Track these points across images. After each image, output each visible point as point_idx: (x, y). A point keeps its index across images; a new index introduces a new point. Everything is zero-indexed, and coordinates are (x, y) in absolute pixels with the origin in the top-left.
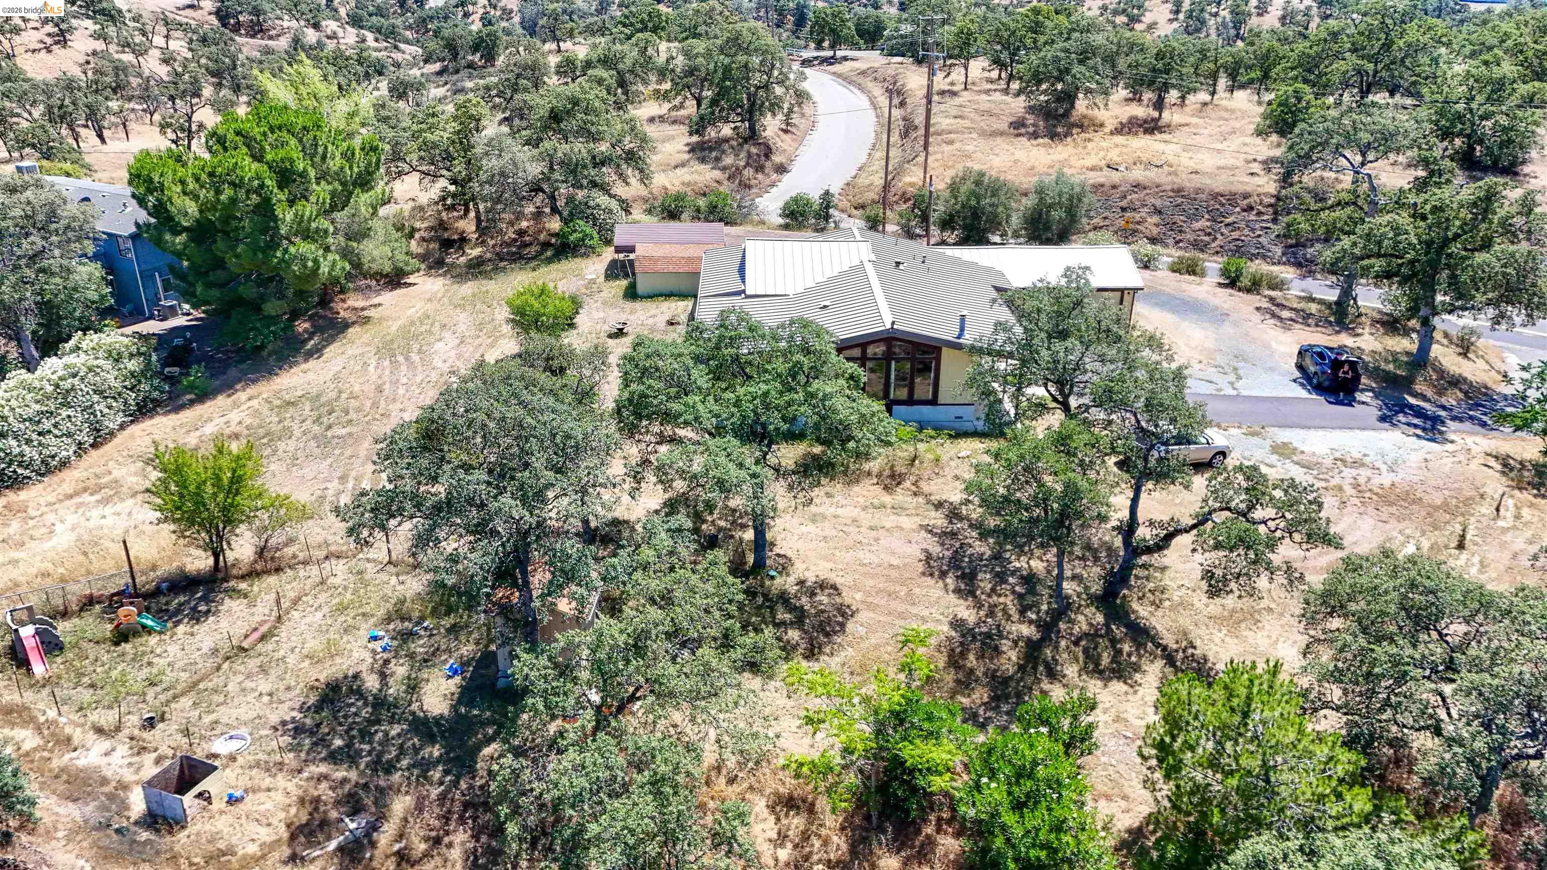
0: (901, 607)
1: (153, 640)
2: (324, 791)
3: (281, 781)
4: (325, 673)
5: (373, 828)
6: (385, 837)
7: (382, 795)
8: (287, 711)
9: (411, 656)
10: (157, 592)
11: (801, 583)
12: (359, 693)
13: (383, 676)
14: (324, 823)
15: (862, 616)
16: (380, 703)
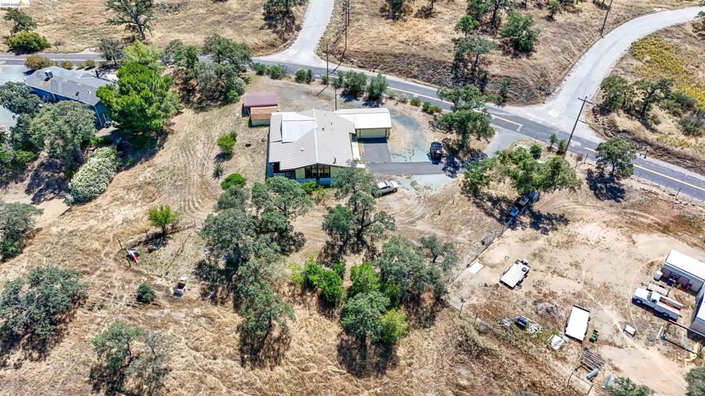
0: (316, 238)
1: (157, 251)
2: (204, 286)
3: (196, 285)
4: (197, 260)
5: (216, 293)
6: (218, 294)
7: (217, 287)
8: (192, 270)
9: (214, 255)
10: (152, 239)
11: (295, 233)
12: (205, 264)
13: (209, 260)
14: (207, 293)
15: (308, 241)
16: (211, 267)
